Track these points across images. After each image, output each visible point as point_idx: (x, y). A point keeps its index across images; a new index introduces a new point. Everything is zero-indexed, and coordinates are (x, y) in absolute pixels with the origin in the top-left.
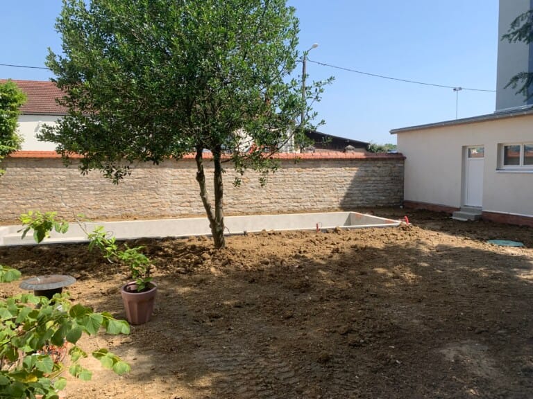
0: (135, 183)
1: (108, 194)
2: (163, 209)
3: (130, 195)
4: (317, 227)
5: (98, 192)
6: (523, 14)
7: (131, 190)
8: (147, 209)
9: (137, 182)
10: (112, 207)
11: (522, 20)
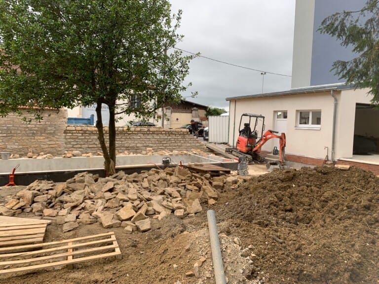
0: (37, 129)
1: (14, 136)
2: (60, 149)
3: (33, 138)
4: (181, 164)
5: (5, 135)
6: (329, 17)
7: (33, 133)
8: (46, 149)
9: (38, 127)
10: (16, 147)
11: (328, 21)
